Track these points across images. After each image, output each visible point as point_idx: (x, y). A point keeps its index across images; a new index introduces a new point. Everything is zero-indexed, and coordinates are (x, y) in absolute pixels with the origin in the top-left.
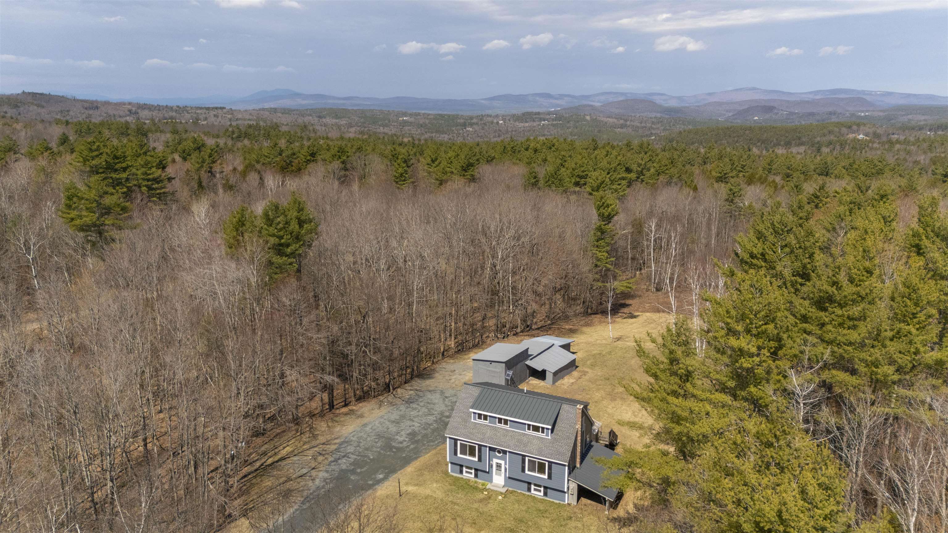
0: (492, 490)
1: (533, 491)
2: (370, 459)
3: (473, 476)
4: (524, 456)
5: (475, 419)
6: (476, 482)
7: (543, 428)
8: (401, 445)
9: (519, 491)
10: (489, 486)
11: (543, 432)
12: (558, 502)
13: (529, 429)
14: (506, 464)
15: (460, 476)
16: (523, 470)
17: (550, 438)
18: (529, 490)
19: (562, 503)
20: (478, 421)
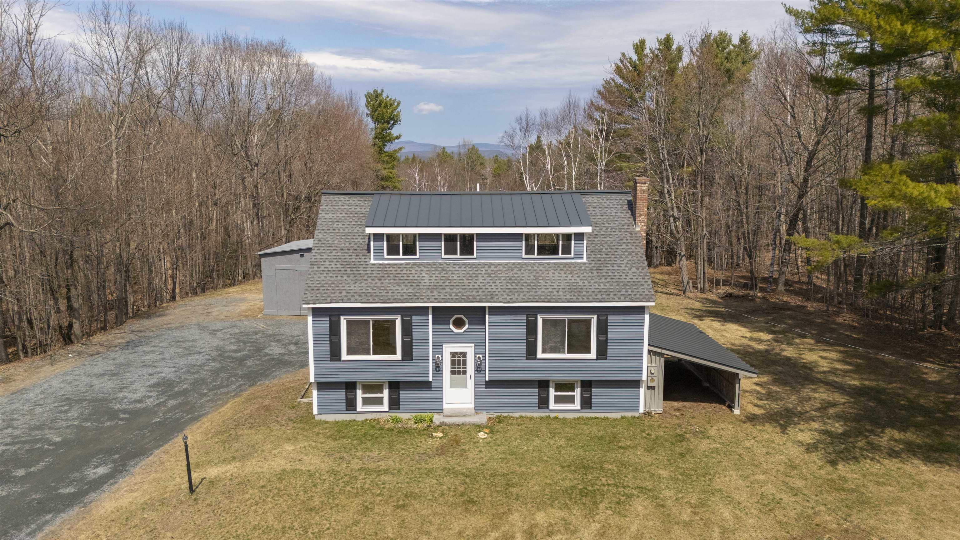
0: (450, 426)
1: (552, 405)
2: (55, 444)
3: (386, 407)
4: (532, 312)
5: (379, 256)
6: (398, 420)
7: (567, 237)
8: (138, 405)
9: (516, 415)
10: (437, 419)
11: (567, 251)
12: (618, 415)
13: (529, 251)
14: (480, 349)
15: (348, 417)
16: (531, 352)
17: (585, 260)
18: (543, 403)
19: (629, 415)
20: (388, 260)
